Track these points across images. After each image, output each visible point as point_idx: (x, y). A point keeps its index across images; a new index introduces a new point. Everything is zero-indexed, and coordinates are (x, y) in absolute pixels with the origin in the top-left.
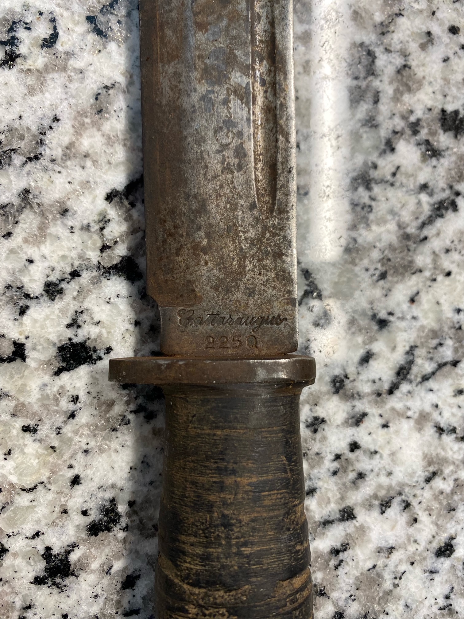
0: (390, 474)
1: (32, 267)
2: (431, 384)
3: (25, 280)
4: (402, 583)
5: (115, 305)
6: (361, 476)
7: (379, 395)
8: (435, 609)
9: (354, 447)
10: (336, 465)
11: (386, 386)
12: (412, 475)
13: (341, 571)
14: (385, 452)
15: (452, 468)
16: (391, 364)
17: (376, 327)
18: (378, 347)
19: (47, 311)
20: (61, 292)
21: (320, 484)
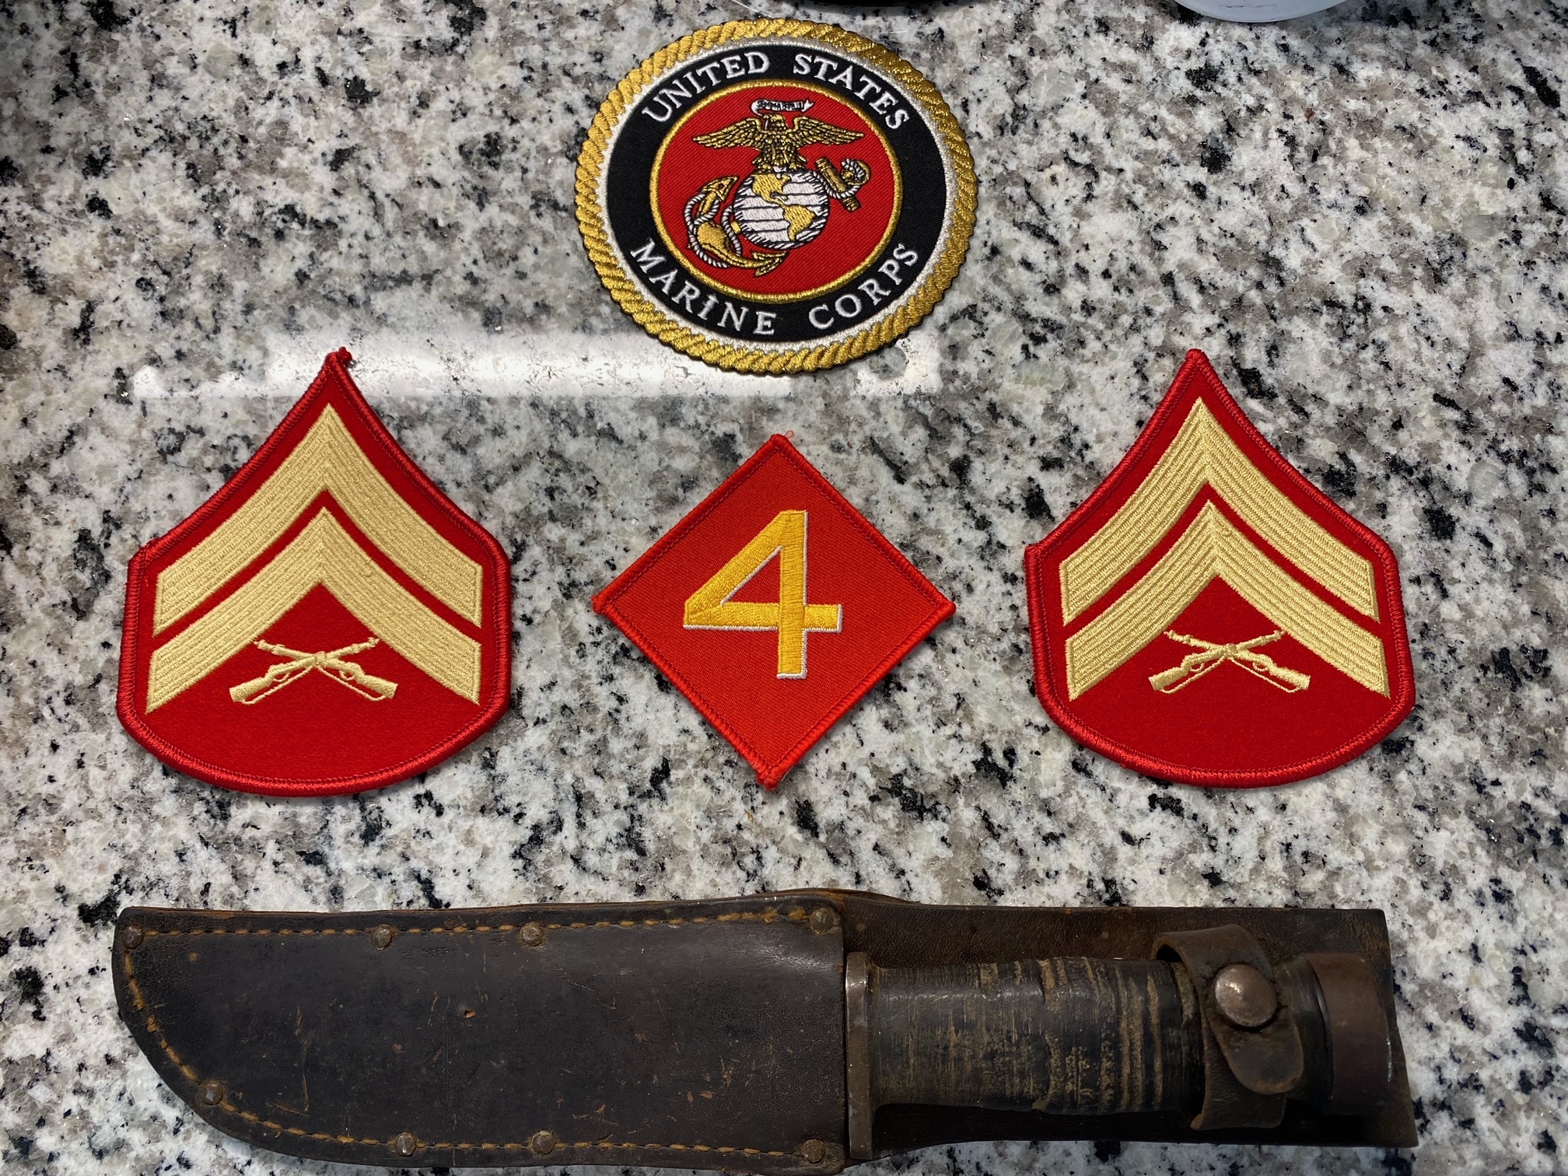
0: (1130, 242)
1: (965, 539)
2: (1047, 207)
3: (976, 545)
4: (1230, 229)
5: (992, 475)
6: (1133, 268)
7: (1059, 253)
8: (1254, 199)
9: (1106, 274)
10: (1123, 290)
11: (1051, 247)
12: (1131, 223)
13: (1220, 284)
14: (1111, 247)
15: (1123, 186)
16: (1031, 243)
17: (999, 257)
18: (1016, 254)
19: (1000, 527)
20: (983, 517)
21: (1141, 304)
